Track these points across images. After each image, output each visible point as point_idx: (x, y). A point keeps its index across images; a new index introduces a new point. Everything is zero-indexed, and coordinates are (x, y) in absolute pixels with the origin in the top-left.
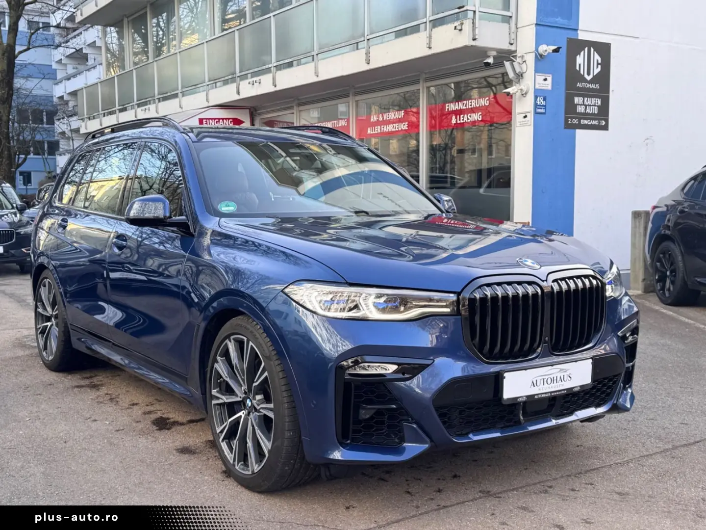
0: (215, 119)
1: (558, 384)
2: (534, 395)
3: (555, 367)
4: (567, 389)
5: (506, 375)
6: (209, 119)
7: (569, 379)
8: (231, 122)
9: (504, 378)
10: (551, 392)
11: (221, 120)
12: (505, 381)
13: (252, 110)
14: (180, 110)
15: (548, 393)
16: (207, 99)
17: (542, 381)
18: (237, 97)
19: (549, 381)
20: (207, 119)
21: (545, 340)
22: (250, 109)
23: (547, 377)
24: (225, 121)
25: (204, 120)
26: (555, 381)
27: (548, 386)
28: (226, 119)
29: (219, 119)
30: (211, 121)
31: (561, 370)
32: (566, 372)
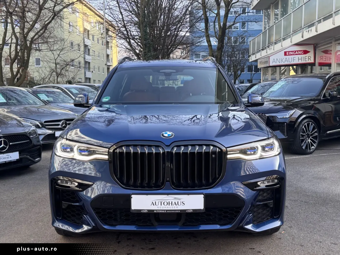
0: (293, 51)
1: (173, 206)
2: (154, 210)
3: (169, 196)
4: (180, 210)
5: (132, 196)
6: (290, 51)
7: (183, 204)
8: (302, 52)
9: (132, 197)
10: (167, 210)
11: (297, 52)
12: (132, 199)
13: (315, 45)
14: (282, 48)
15: (164, 210)
16: (291, 41)
17: (160, 203)
18: (302, 39)
19: (166, 203)
20: (289, 52)
21: (166, 180)
22: (314, 45)
23: (164, 201)
24: (299, 52)
25: (287, 52)
26: (170, 204)
27: (165, 206)
28: (299, 51)
29: (296, 51)
30: (291, 52)
31: (175, 198)
32: (180, 200)
